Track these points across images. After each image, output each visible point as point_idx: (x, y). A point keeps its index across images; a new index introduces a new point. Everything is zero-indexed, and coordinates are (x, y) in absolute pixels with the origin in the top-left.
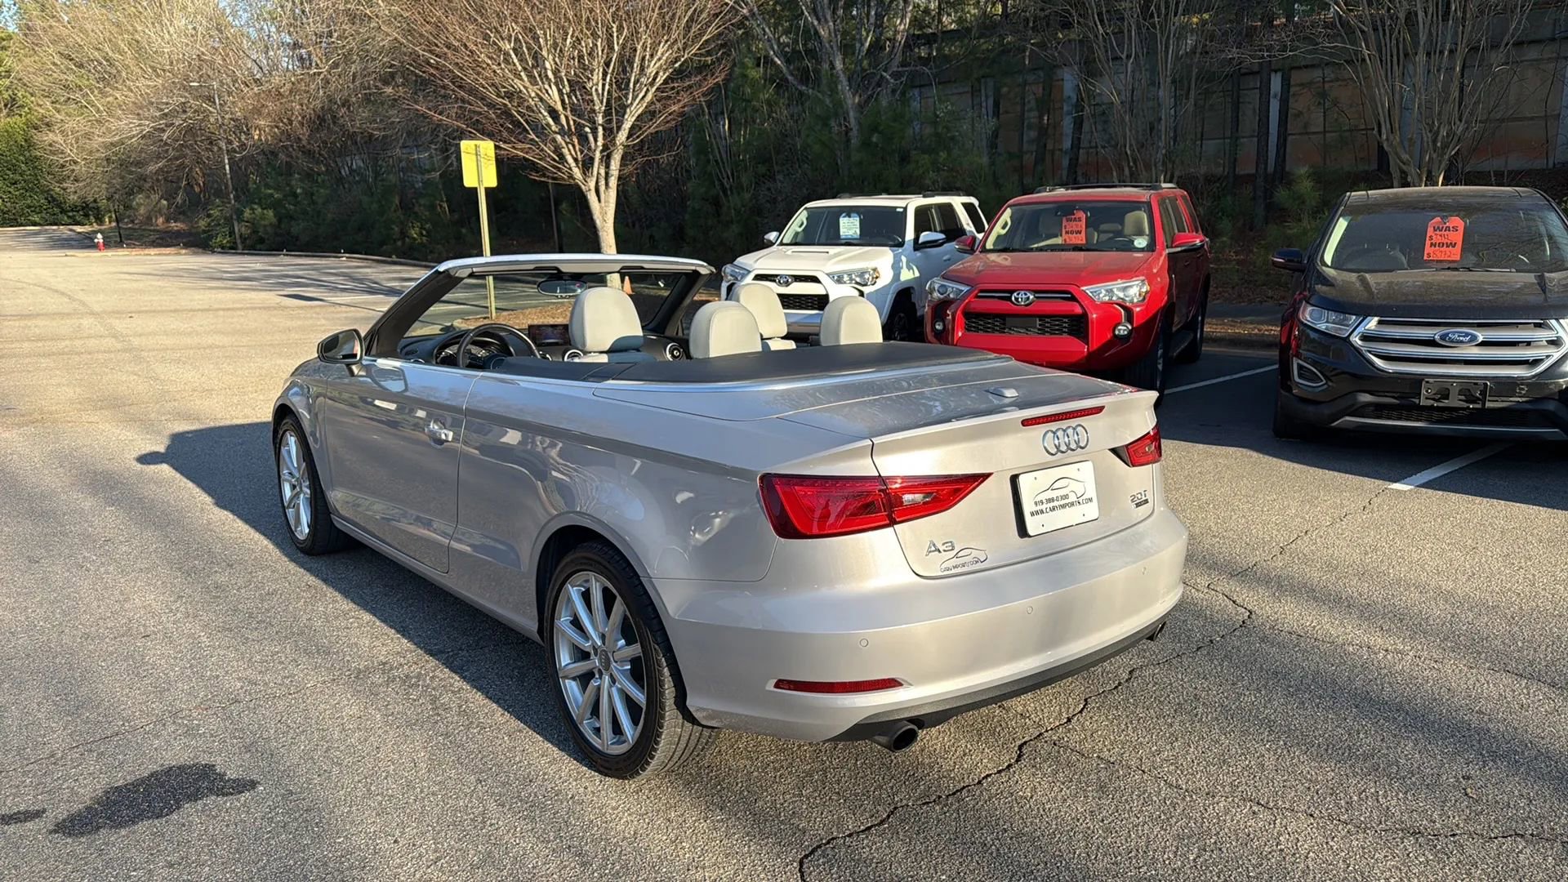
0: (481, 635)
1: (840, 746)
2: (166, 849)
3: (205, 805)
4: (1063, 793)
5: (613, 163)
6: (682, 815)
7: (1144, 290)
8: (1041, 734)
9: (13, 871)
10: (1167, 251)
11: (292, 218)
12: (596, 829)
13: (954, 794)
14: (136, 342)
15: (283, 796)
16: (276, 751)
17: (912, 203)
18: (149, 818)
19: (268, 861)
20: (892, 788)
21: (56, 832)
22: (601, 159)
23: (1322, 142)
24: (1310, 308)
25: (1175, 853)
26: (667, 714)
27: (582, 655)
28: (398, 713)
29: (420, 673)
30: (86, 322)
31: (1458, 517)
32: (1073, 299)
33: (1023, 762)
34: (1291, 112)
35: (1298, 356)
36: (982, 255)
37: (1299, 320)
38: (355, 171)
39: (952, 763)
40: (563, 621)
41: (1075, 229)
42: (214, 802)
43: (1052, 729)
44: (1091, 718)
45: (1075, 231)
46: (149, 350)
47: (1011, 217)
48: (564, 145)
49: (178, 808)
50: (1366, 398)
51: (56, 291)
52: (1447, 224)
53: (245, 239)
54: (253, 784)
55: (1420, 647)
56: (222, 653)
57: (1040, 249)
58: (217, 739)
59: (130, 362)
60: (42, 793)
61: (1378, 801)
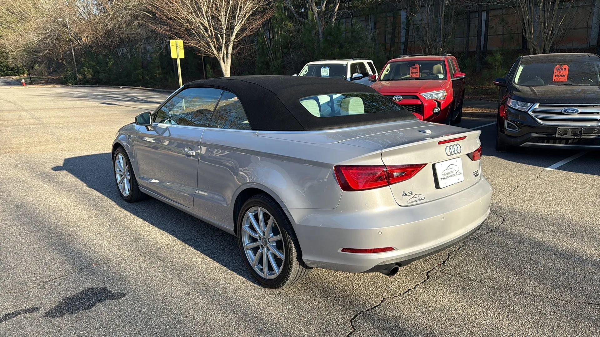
0: (204, 233)
1: (356, 274)
2: (93, 322)
3: (106, 304)
4: (449, 291)
5: (229, 48)
6: (300, 303)
7: (445, 94)
8: (434, 268)
9: (31, 333)
10: (451, 80)
11: (99, 72)
12: (266, 309)
13: (406, 292)
14: (44, 121)
15: (137, 299)
16: (131, 281)
17: (349, 63)
18: (84, 310)
19: (136, 326)
20: (381, 291)
21: (46, 316)
22: (225, 47)
23: (502, 38)
24: (512, 101)
25: (499, 314)
26: (294, 262)
27: (254, 240)
28: (177, 265)
29: (183, 248)
30: (23, 113)
31: (574, 180)
32: (418, 98)
33: (430, 279)
34: (489, 26)
35: (507, 119)
36: (379, 82)
37: (507, 105)
38: (124, 53)
39: (402, 280)
40: (245, 227)
41: (415, 71)
42: (109, 302)
43: (438, 266)
44: (452, 261)
45: (415, 72)
46: (50, 124)
47: (390, 67)
48: (210, 42)
49: (95, 305)
50: (535, 135)
51: (9, 101)
52: (562, 68)
53: (81, 81)
54: (124, 295)
55: (572, 231)
56: (101, 242)
57: (402, 79)
58: (106, 277)
59: (43, 128)
60: (38, 301)
61: (572, 292)
